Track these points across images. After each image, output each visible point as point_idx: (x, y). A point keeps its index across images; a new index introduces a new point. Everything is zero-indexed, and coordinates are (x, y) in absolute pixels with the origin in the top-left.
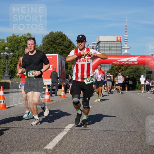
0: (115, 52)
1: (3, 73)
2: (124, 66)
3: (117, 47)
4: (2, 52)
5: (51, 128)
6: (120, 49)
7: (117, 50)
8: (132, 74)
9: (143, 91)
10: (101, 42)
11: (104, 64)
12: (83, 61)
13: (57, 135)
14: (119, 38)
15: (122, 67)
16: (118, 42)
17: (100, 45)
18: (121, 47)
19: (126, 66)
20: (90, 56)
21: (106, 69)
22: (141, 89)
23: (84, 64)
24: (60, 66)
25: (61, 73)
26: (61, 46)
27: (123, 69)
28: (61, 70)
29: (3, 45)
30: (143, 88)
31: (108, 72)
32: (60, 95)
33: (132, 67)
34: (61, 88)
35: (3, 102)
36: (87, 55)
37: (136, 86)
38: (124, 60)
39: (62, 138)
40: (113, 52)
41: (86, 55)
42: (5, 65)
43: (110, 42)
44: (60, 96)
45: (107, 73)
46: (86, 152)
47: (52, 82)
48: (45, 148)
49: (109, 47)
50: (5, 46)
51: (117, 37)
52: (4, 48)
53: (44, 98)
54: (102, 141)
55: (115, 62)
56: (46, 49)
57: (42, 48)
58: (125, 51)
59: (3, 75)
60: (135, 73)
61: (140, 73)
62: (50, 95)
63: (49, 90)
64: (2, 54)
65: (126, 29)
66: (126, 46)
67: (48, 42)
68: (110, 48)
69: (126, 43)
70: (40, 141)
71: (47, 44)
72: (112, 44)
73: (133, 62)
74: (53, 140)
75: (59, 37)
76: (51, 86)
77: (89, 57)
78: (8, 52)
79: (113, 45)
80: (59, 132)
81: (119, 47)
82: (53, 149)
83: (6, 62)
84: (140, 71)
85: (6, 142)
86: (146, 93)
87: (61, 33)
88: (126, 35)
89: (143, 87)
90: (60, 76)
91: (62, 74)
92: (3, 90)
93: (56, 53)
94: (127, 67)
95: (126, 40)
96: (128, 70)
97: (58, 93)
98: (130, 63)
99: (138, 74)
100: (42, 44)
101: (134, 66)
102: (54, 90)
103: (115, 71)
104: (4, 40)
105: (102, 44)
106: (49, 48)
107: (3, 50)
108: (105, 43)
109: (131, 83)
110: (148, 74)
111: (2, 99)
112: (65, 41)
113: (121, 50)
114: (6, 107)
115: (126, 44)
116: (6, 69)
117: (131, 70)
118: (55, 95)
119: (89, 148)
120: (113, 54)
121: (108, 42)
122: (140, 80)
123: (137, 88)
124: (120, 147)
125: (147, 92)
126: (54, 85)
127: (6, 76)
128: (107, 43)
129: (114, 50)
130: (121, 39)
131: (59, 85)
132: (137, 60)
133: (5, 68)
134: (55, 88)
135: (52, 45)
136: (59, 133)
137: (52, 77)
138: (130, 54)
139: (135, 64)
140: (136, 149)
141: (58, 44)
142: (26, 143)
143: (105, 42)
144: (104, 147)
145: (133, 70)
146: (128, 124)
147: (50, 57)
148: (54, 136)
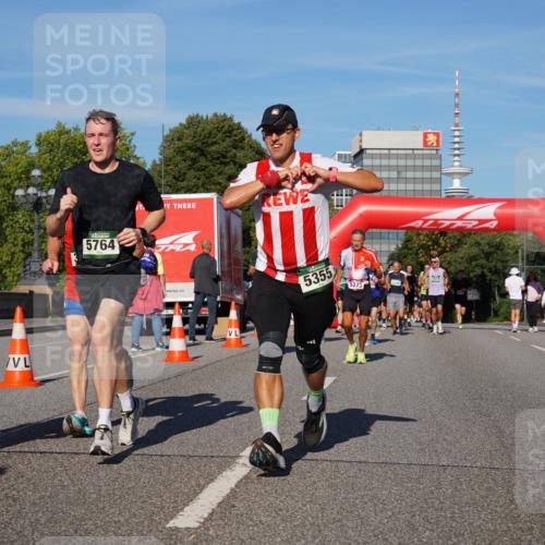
0: (419, 187)
1: (25, 259)
2: (450, 235)
3: (423, 168)
4: (22, 187)
5: (190, 453)
6: (436, 175)
7: (423, 180)
8: (477, 265)
9: (515, 326)
10: (368, 151)
11: (378, 230)
12: (288, 203)
13: (212, 480)
14: (431, 138)
15: (441, 241)
16: (428, 152)
17: (366, 162)
18: (439, 168)
19: (457, 234)
20: (311, 179)
21: (385, 247)
22: (508, 318)
23: (291, 213)
24: (225, 236)
25: (226, 261)
26: (226, 164)
27: (445, 248)
28: (225, 249)
29: (24, 163)
30: (516, 313)
31: (392, 258)
32: (225, 339)
33: (478, 238)
34: (227, 315)
35: (22, 362)
36: (300, 178)
37: (492, 306)
38: (448, 215)
39: (232, 490)
40: (410, 187)
41: (297, 179)
42: (31, 231)
43: (400, 152)
44: (223, 343)
45: (389, 260)
46: (314, 538)
47: (197, 293)
48: (171, 524)
49: (398, 169)
50: (32, 166)
51: (425, 135)
52: (27, 172)
53: (167, 347)
54: (371, 500)
55: (419, 223)
56: (174, 178)
57: (160, 172)
58: (451, 184)
59: (25, 267)
60: (488, 260)
61: (507, 261)
62: (187, 337)
63: (185, 321)
64: (20, 192)
65: (457, 106)
66: (457, 164)
67: (180, 152)
68: (399, 172)
69: (455, 155)
70: (154, 500)
71: (178, 158)
72: (406, 157)
73: (482, 221)
74: (201, 496)
75: (220, 135)
76: (190, 305)
77: (309, 186)
78: (40, 186)
79: (410, 162)
80: (221, 469)
81: (431, 168)
82: (200, 527)
83: (33, 221)
84: (507, 255)
85: (34, 504)
86: (527, 330)
87: (225, 119)
88: (457, 125)
89: (518, 311)
90: (222, 272)
91: (229, 265)
92: (22, 321)
93: (208, 191)
94: (459, 240)
95: (457, 146)
96: (464, 251)
97: (217, 331)
98: (469, 226)
99: (499, 265)
100: (160, 159)
101: (484, 235)
102: (202, 320)
103: (417, 254)
104: (25, 145)
105: (372, 157)
106: (185, 174)
107: (25, 178)
108: (381, 157)
109: (473, 295)
110: (533, 263)
111: (21, 353)
112: (243, 148)
113: (439, 181)
114: (35, 379)
115: (457, 158)
116: (32, 245)
117: (475, 251)
118: (207, 339)
119: (325, 525)
120: (411, 195)
121: (392, 152)
122: (506, 285)
123: (496, 314)
124: (437, 523)
125: (531, 329)
126: (205, 304)
127: (33, 269)
128: (389, 153)
129: (414, 180)
130: (438, 141)
131: (222, 302)
132: (495, 214)
133: (31, 243)
134: (205, 312)
135: (194, 160)
136: (220, 473)
137: (196, 276)
138: (471, 193)
139: (487, 230)
140: (492, 528)
141: (218, 158)
142: (103, 509)
143: (383, 152)
144: (380, 523)
145: (483, 250)
146: (464, 443)
147: (189, 206)
148: (202, 483)
